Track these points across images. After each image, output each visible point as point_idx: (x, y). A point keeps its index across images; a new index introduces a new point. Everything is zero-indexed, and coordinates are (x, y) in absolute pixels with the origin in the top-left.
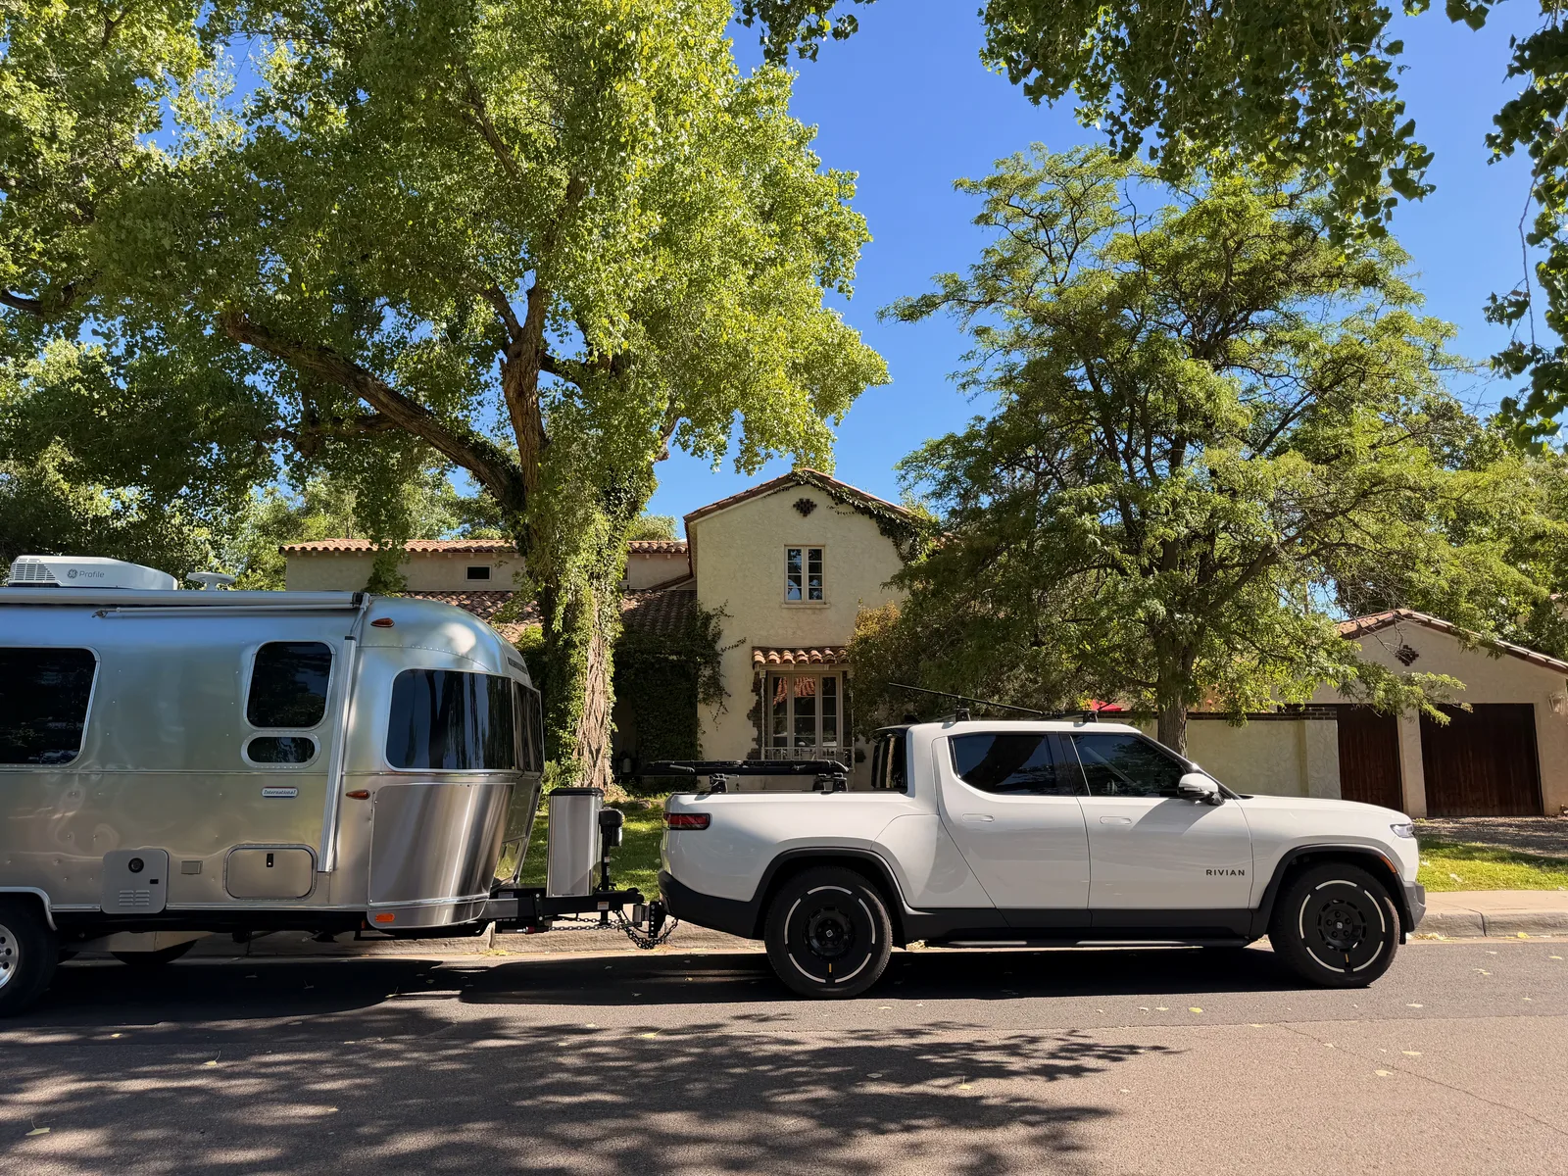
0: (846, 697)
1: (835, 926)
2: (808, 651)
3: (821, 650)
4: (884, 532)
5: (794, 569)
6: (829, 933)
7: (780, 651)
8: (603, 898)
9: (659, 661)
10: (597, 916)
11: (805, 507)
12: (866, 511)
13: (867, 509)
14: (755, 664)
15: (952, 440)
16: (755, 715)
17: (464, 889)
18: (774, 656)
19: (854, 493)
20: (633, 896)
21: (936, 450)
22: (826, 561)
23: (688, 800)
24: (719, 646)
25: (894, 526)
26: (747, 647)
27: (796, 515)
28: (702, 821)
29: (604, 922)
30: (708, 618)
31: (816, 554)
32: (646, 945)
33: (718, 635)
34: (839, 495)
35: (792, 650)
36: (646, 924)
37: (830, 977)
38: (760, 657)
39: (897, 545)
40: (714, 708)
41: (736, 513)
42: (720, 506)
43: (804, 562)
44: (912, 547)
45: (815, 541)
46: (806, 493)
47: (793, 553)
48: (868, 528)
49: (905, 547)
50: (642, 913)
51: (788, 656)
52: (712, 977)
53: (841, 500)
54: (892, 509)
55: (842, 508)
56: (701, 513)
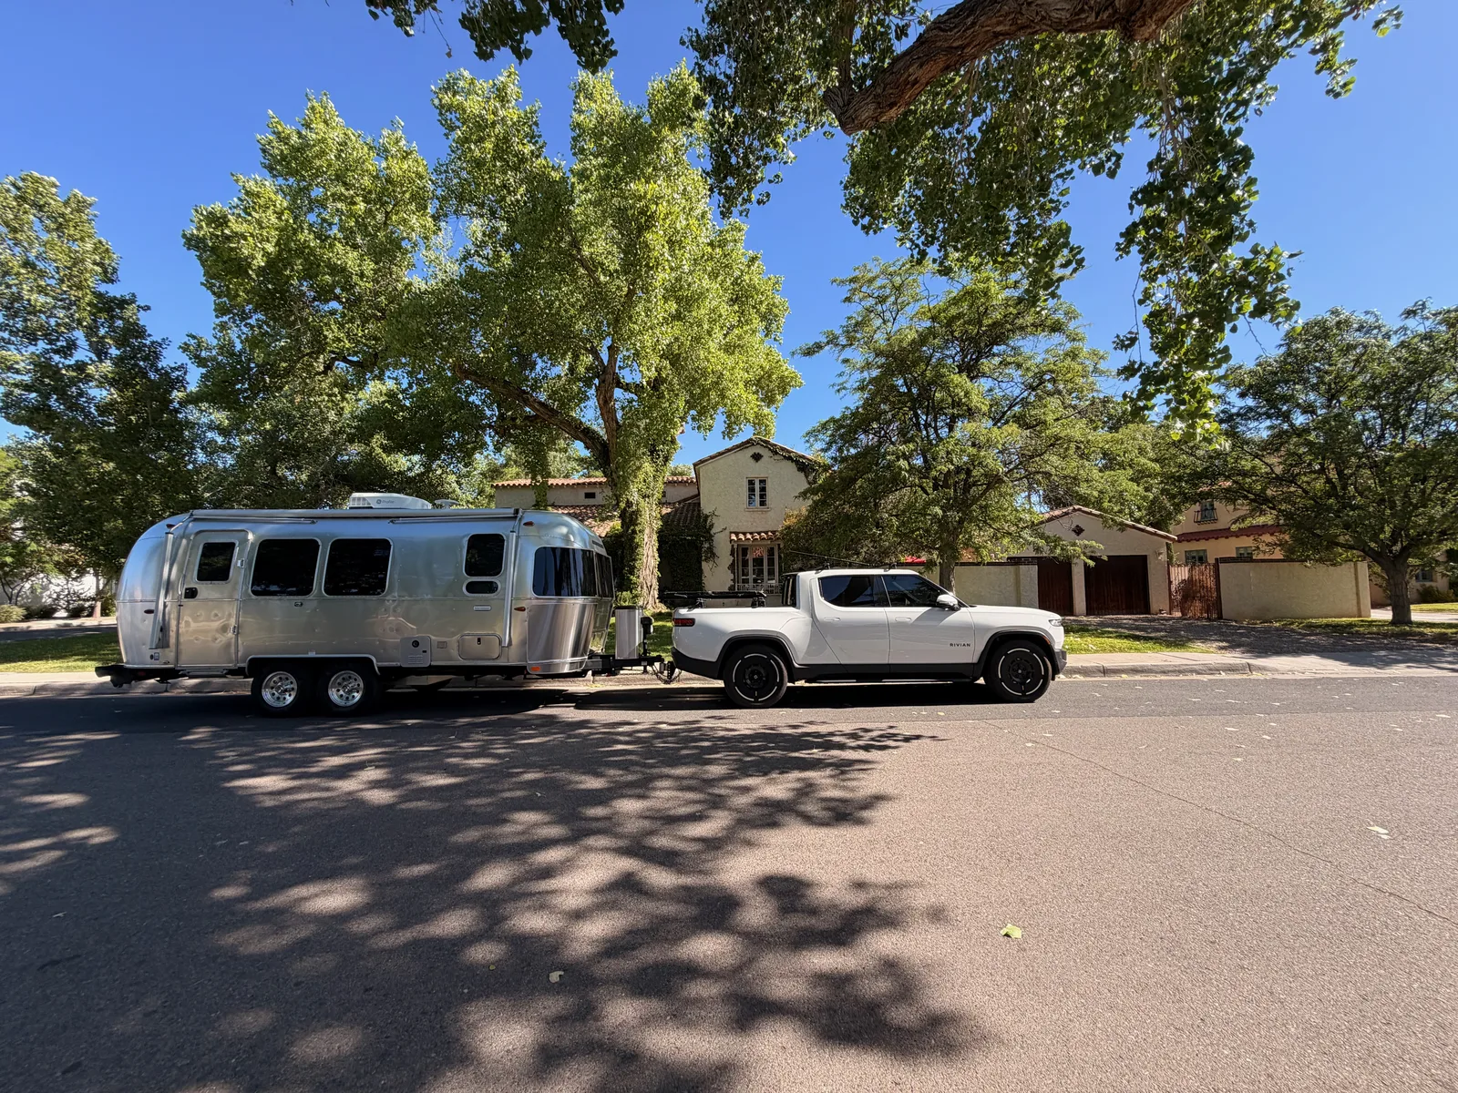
0: (780, 557)
1: (759, 673)
2: (759, 533)
3: (766, 533)
4: (799, 469)
5: (752, 490)
6: (756, 677)
7: (744, 534)
8: (644, 659)
9: (681, 540)
10: (642, 668)
11: (757, 457)
12: (790, 458)
13: (789, 457)
14: (731, 541)
15: (833, 420)
16: (732, 567)
17: (574, 654)
18: (741, 536)
19: (783, 449)
20: (659, 659)
21: (824, 426)
22: (769, 486)
23: (684, 612)
24: (713, 532)
25: (804, 466)
26: (727, 532)
27: (752, 461)
28: (690, 622)
29: (645, 671)
30: (707, 517)
31: (763, 481)
32: (666, 682)
33: (712, 526)
34: (775, 450)
35: (751, 533)
36: (666, 672)
37: (756, 698)
38: (734, 537)
39: (807, 477)
40: (711, 563)
41: (721, 461)
42: (712, 458)
43: (757, 486)
44: (815, 478)
45: (763, 475)
46: (757, 450)
47: (751, 483)
48: (792, 467)
49: (811, 478)
50: (664, 667)
51: (749, 536)
52: (699, 698)
53: (776, 453)
54: (803, 457)
55: (776, 457)
56: (702, 462)
